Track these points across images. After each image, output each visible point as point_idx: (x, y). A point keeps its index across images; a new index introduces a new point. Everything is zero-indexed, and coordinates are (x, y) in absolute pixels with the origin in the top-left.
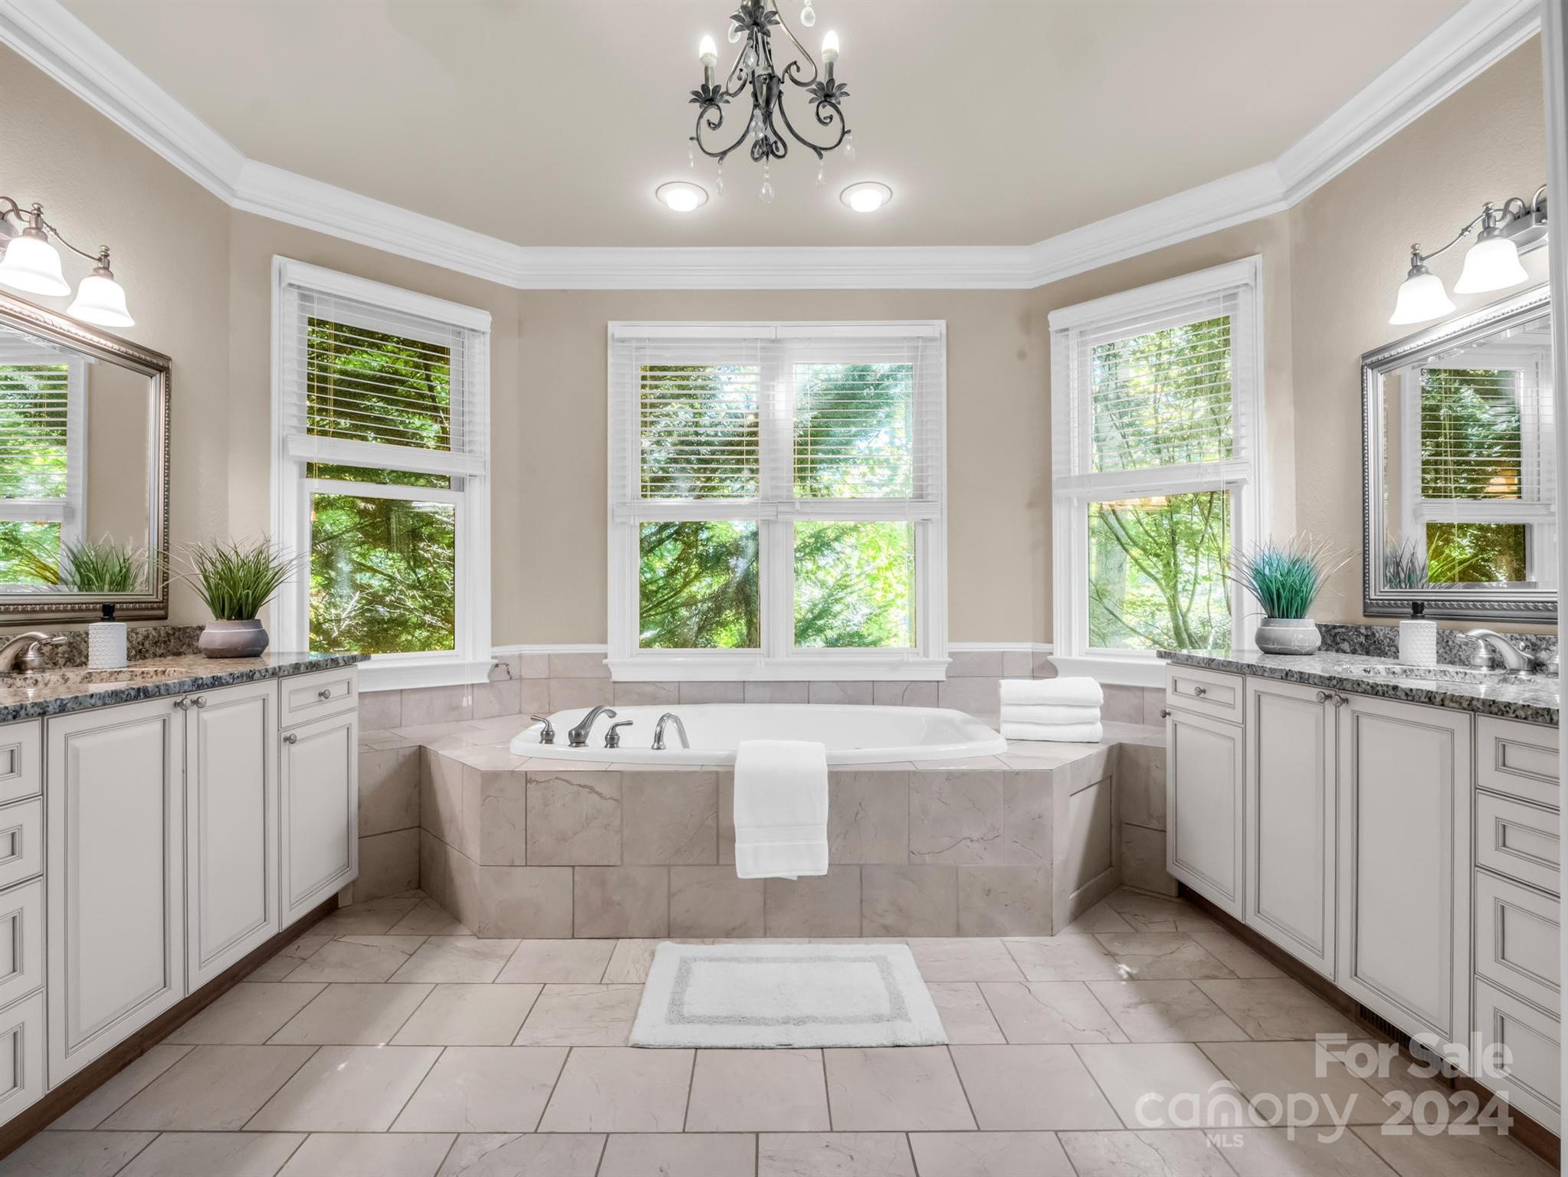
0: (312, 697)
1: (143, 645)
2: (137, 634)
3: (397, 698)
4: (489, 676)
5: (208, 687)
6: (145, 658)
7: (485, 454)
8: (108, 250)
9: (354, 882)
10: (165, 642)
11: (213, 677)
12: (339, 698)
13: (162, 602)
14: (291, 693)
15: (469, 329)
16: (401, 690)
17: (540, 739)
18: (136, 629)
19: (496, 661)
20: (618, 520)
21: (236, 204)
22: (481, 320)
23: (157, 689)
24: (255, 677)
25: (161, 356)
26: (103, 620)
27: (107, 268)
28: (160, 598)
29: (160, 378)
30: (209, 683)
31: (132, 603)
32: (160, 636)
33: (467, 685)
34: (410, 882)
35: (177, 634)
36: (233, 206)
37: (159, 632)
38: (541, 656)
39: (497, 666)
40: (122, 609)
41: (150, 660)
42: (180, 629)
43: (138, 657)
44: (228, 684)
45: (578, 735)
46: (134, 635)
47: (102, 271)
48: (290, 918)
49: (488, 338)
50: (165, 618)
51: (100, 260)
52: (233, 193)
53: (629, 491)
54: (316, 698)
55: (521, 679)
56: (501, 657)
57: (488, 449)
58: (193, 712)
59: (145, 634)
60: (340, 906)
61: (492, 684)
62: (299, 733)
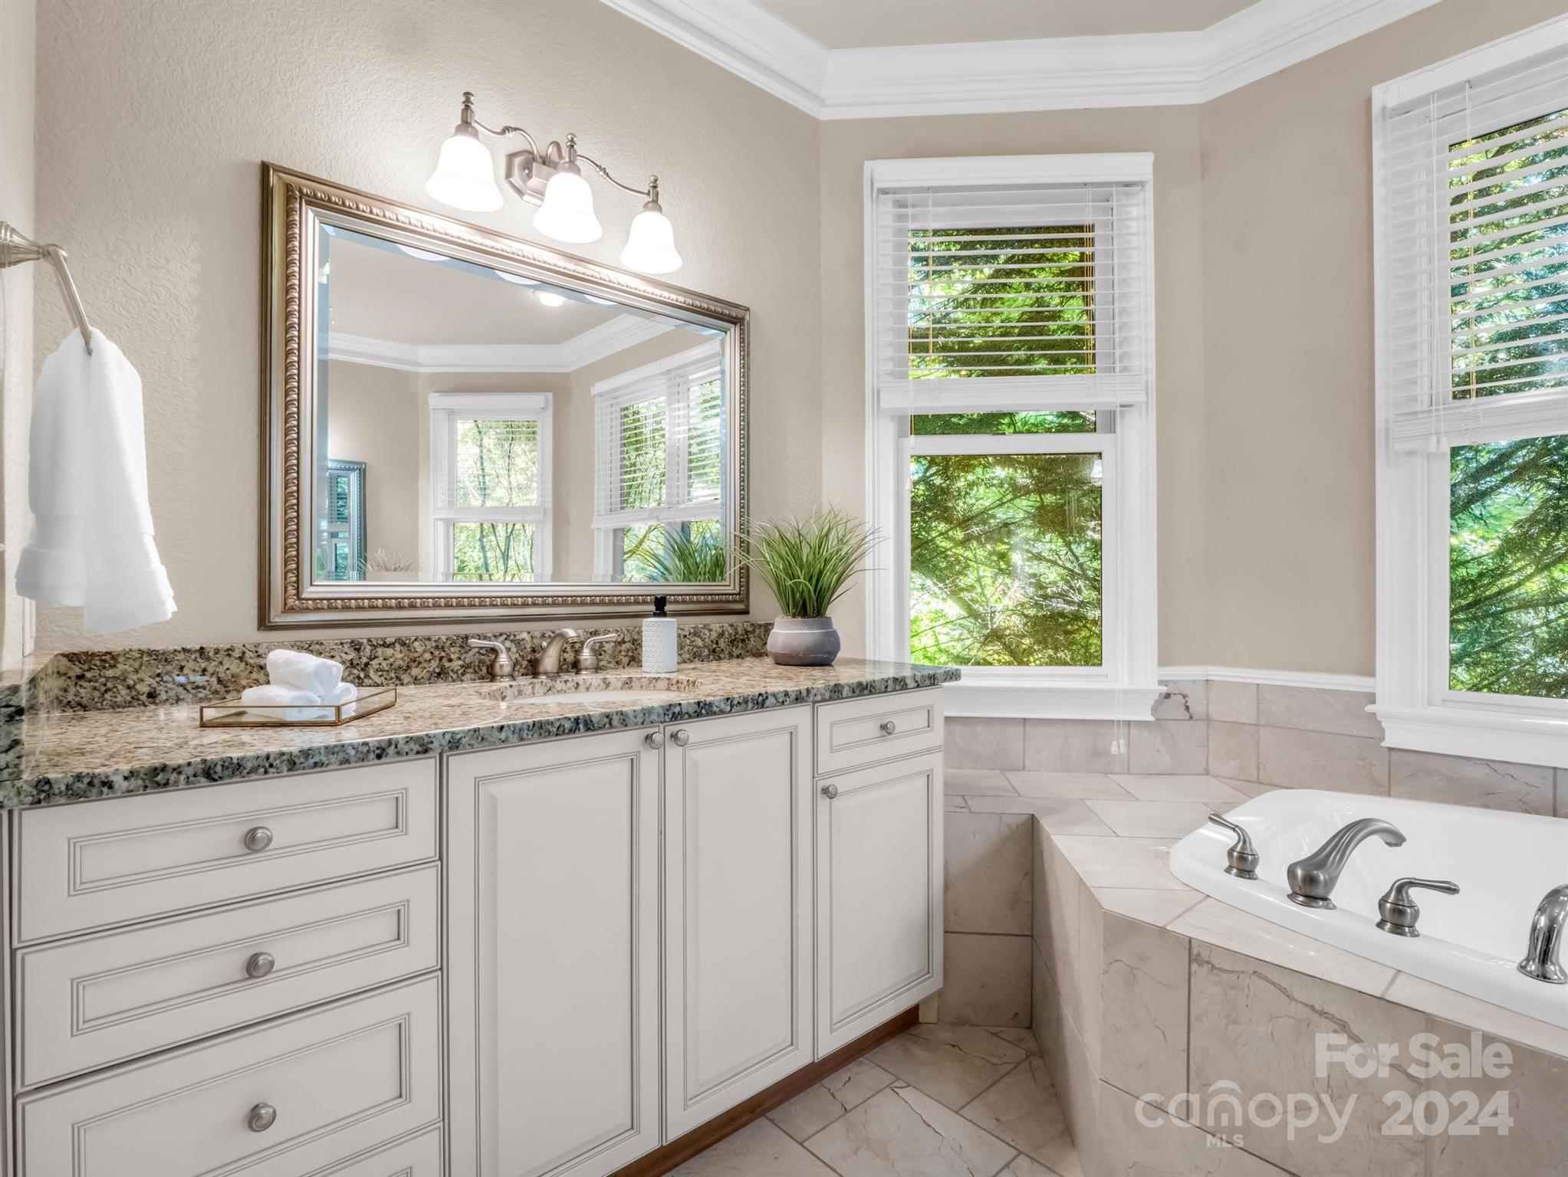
0: (871, 730)
1: (717, 643)
2: (710, 630)
3: (1019, 729)
4: (1154, 710)
5: (690, 717)
6: (720, 658)
7: (1147, 371)
8: (656, 180)
9: (939, 993)
10: (743, 641)
11: (698, 703)
12: (911, 733)
13: (739, 594)
14: (832, 725)
15: (1118, 184)
16: (1025, 719)
17: (1227, 864)
18: (709, 625)
19: (1164, 689)
20: (1399, 447)
21: (825, 115)
22: (1139, 165)
23: (606, 720)
24: (767, 703)
25: (737, 306)
26: (655, 615)
27: (655, 201)
28: (737, 590)
29: (734, 331)
30: (691, 711)
31: (704, 595)
32: (737, 633)
33: (1119, 721)
34: (1017, 1014)
35: (757, 631)
36: (822, 118)
37: (736, 629)
38: (1245, 685)
39: (1168, 696)
40: (676, 602)
41: (726, 661)
42: (760, 625)
43: (711, 657)
44: (722, 712)
45: (1310, 880)
46: (707, 632)
47: (650, 205)
48: (831, 1043)
49: (1149, 194)
50: (746, 612)
51: (648, 194)
52: (821, 102)
53: (1423, 391)
54: (876, 732)
55: (1208, 719)
56: (1175, 682)
57: (1152, 363)
58: (674, 752)
59: (720, 630)
60: (921, 1020)
61: (1159, 723)
62: (840, 783)
